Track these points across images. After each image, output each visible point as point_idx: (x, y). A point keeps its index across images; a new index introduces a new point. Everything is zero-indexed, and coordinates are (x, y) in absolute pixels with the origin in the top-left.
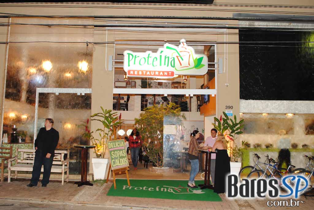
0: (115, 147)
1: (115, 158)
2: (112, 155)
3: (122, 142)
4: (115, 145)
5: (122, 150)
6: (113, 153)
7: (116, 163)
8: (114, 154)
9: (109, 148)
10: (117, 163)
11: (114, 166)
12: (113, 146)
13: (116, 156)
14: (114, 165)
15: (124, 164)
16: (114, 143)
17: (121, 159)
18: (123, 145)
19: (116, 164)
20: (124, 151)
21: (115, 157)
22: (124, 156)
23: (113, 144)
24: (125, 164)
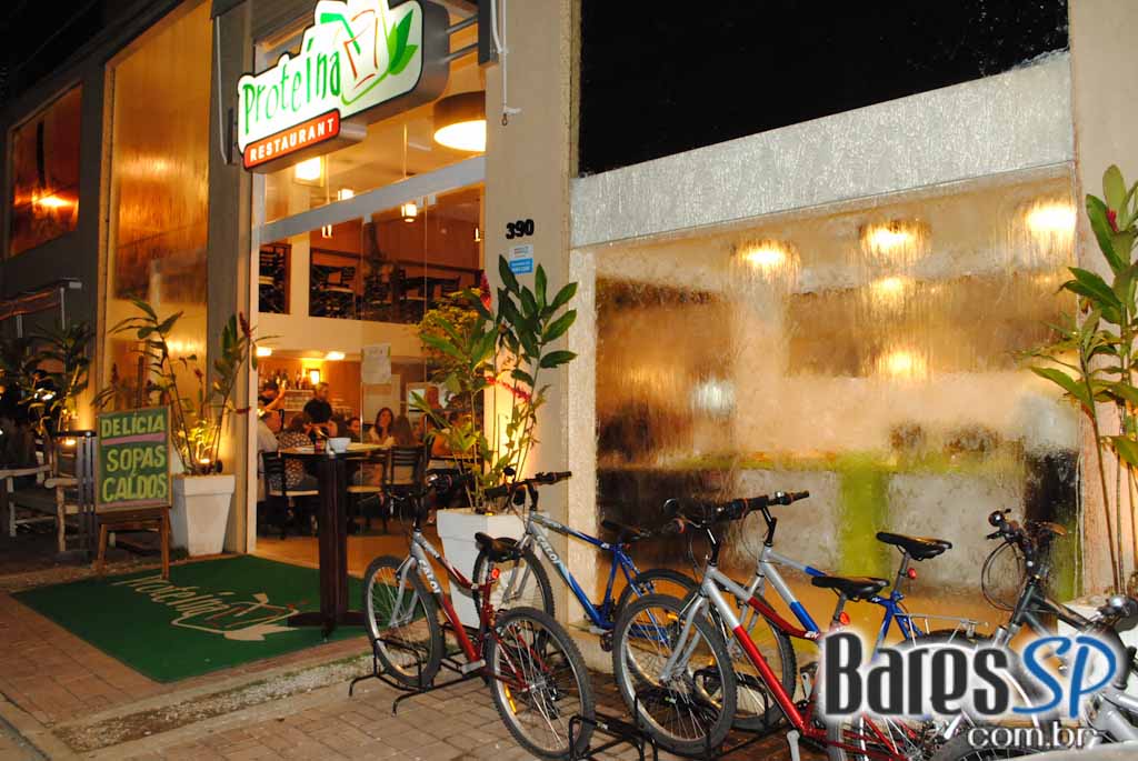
0: (125, 432)
1: (120, 473)
2: (109, 462)
3: (160, 418)
4: (129, 427)
5: (154, 445)
6: (112, 455)
7: (119, 489)
8: (117, 457)
9: (104, 435)
10: (122, 490)
11: (106, 499)
12: (120, 430)
13: (126, 465)
14: (108, 494)
15: (151, 496)
16: (125, 420)
17: (140, 478)
18: (162, 428)
19: (118, 494)
20: (161, 447)
21: (119, 468)
22: (158, 466)
23: (120, 424)
24: (156, 496)
